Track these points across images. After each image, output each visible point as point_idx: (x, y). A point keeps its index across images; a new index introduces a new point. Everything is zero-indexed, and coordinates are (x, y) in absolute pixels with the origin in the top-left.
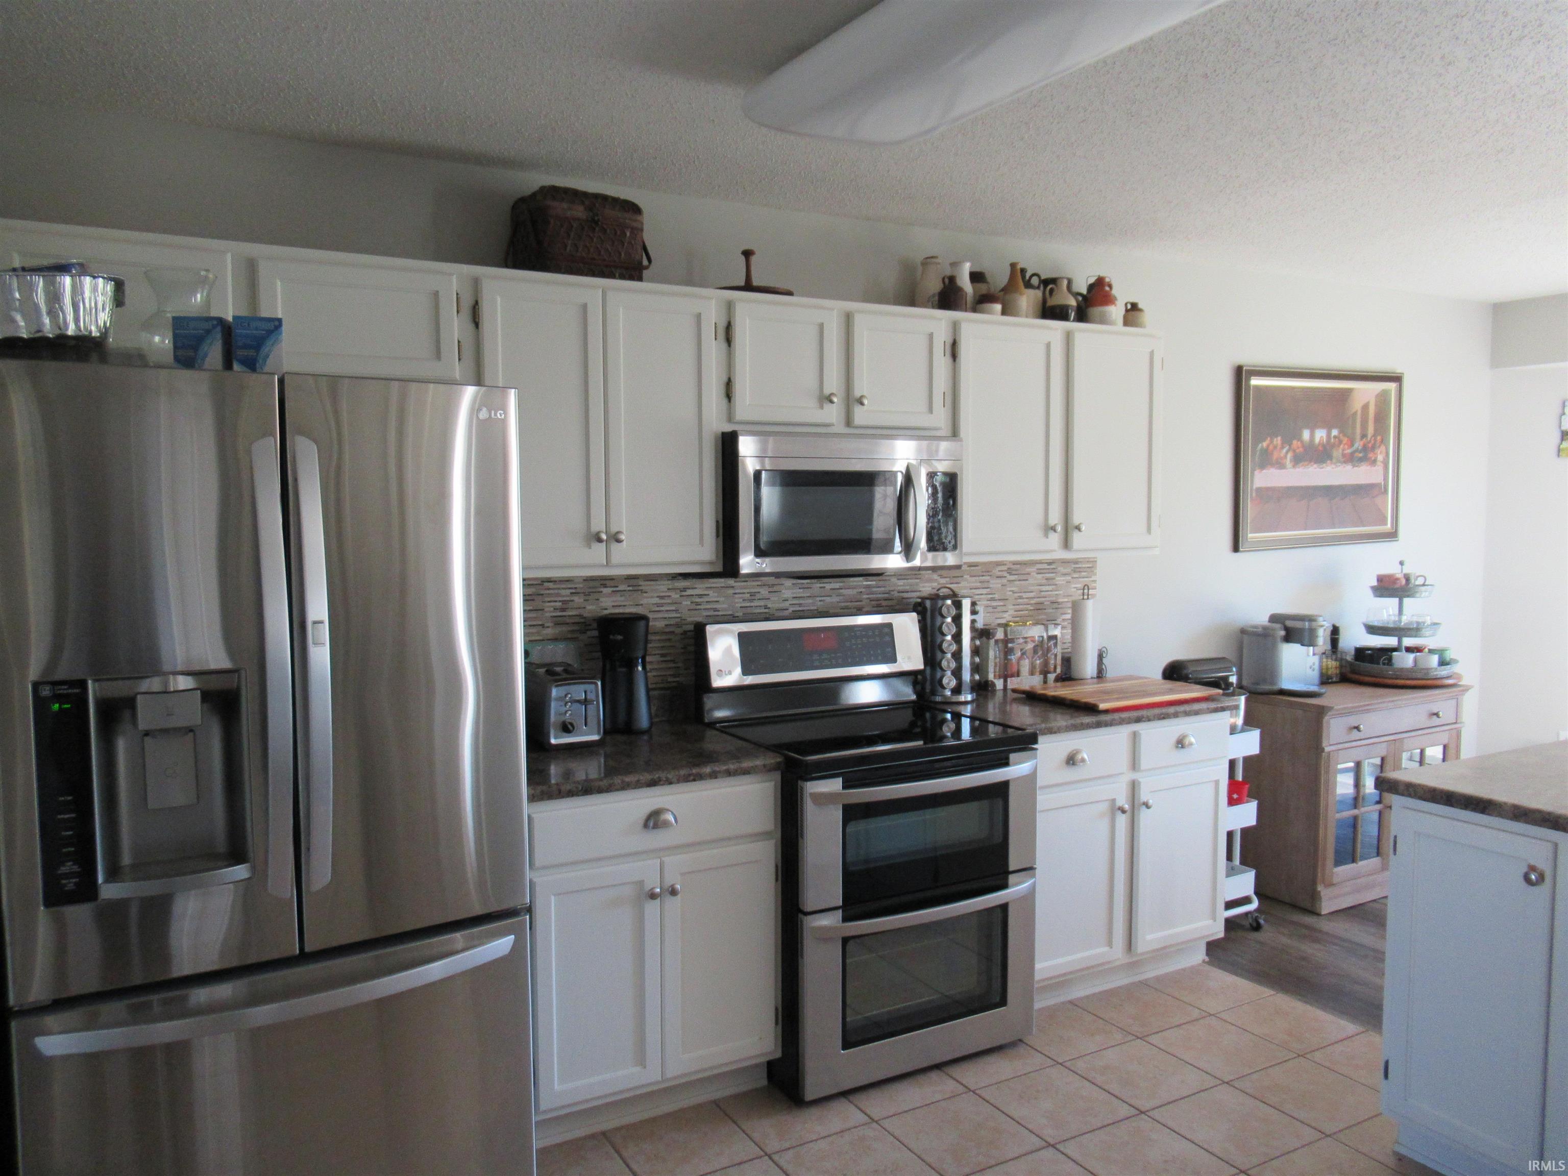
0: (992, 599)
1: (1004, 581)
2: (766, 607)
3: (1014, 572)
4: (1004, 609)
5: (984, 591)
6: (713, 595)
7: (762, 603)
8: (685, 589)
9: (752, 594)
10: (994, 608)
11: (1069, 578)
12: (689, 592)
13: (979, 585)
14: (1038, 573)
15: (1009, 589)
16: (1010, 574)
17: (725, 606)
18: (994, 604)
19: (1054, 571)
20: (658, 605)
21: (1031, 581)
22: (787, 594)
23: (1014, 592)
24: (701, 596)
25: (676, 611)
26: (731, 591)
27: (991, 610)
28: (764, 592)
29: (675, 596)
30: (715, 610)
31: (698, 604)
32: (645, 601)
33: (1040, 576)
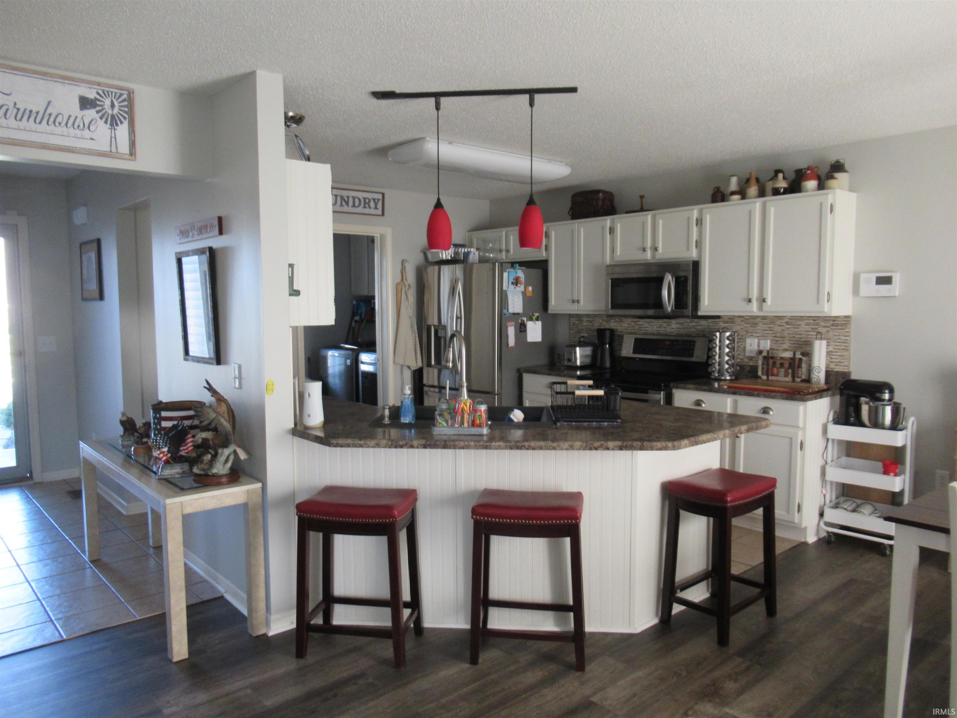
0: (776, 337)
1: (783, 328)
2: (665, 331)
3: (789, 324)
4: (782, 342)
5: (771, 332)
6: (646, 325)
7: (663, 329)
8: (636, 322)
9: (660, 325)
10: (777, 341)
11: (828, 329)
12: (638, 323)
13: (768, 329)
14: (806, 325)
15: (786, 332)
16: (787, 324)
17: (650, 329)
18: (777, 339)
19: (817, 324)
20: (628, 327)
21: (800, 329)
22: (674, 326)
23: (789, 334)
24: (642, 325)
25: (633, 330)
26: (652, 324)
27: (774, 342)
28: (665, 325)
29: (633, 324)
30: (647, 330)
31: (641, 328)
32: (623, 325)
33: (807, 327)
